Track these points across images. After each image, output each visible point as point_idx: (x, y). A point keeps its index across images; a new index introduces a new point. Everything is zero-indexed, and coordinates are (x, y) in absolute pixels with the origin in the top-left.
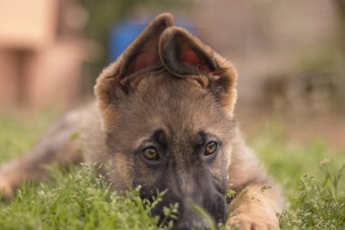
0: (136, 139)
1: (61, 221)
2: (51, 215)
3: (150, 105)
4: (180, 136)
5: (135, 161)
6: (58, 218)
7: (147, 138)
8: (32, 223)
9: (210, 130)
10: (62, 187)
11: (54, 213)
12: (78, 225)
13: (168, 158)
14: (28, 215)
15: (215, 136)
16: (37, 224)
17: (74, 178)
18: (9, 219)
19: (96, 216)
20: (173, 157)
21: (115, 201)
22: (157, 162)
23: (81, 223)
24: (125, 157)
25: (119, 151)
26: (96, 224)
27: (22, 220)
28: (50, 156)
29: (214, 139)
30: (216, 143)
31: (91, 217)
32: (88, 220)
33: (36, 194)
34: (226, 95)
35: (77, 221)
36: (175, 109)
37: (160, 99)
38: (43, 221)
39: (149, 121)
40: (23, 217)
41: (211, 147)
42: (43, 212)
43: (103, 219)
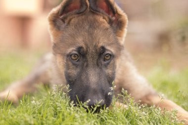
0: (69, 48)
1: (44, 118)
2: (39, 115)
3: (78, 30)
4: (91, 50)
5: (67, 60)
6: (42, 117)
7: (74, 49)
8: (28, 119)
9: (108, 48)
10: (44, 98)
11: (40, 113)
12: (53, 120)
13: (84, 62)
14: (26, 115)
15: (110, 51)
16: (31, 120)
17: (51, 93)
18: (16, 117)
19: (63, 115)
20: (87, 61)
21: (73, 106)
22: (78, 63)
23: (55, 119)
24: (62, 57)
25: (59, 53)
26: (63, 120)
27: (23, 117)
28: (37, 79)
29: (110, 53)
30: (110, 55)
31: (61, 115)
32: (59, 117)
33: (30, 103)
34: (120, 31)
35: (53, 118)
36: (91, 34)
37: (84, 28)
38: (34, 117)
39: (77, 39)
40: (23, 115)
41: (107, 57)
42: (34, 113)
43: (67, 117)
